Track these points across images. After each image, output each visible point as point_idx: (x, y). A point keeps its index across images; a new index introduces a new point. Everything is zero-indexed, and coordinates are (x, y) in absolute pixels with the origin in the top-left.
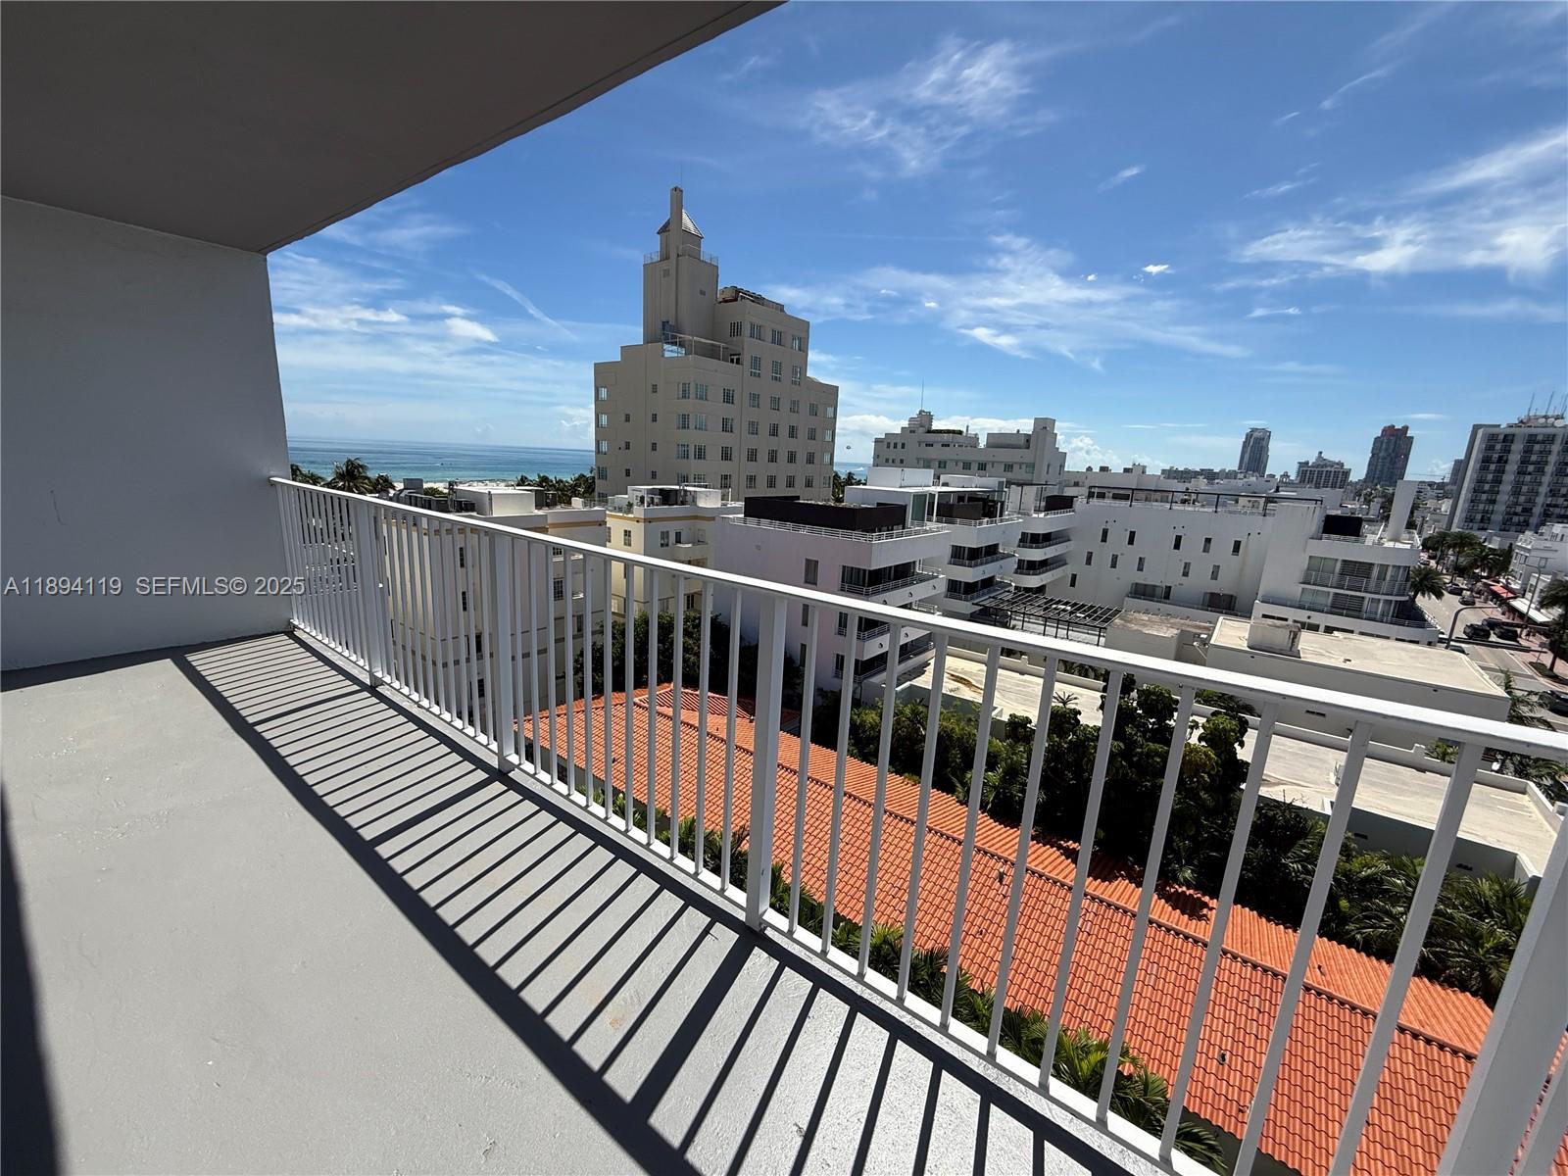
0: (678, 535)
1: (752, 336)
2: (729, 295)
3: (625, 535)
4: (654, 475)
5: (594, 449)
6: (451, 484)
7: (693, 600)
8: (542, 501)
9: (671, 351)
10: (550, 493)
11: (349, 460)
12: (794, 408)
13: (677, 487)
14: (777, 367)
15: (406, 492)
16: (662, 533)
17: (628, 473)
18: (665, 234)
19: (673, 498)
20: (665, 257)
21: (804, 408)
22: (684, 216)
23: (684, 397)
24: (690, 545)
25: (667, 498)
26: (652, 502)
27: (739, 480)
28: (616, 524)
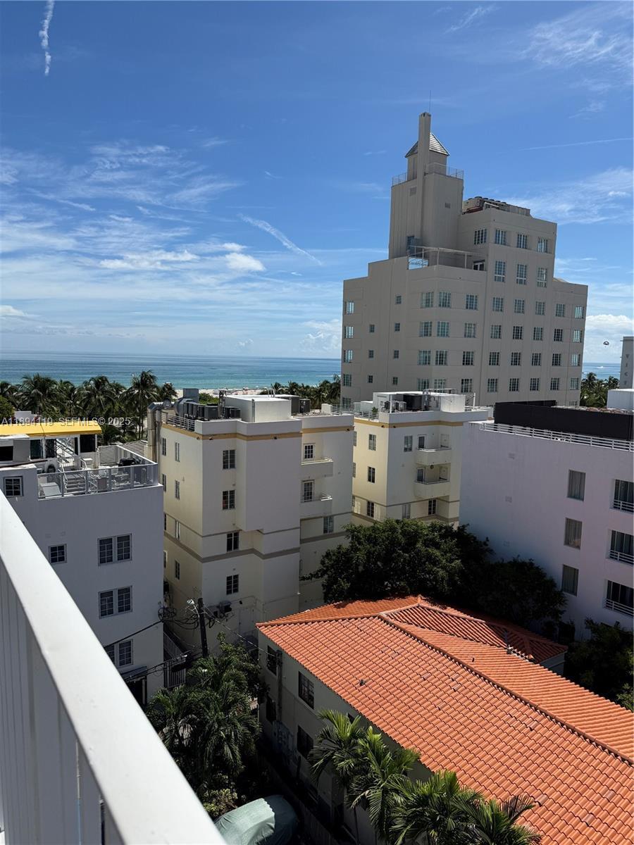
0: (421, 439)
1: (496, 242)
2: (472, 206)
3: (370, 439)
4: (395, 381)
5: (340, 358)
6: (221, 393)
7: (434, 505)
8: (298, 408)
9: (415, 263)
10: (304, 399)
11: (143, 373)
12: (540, 308)
13: (421, 393)
14: (522, 270)
15: (185, 400)
16: (406, 438)
17: (371, 379)
18: (414, 156)
19: (416, 404)
20: (412, 177)
21: (550, 309)
22: (431, 137)
23: (427, 306)
24: (433, 451)
25: (411, 403)
26: (397, 407)
27: (480, 384)
28: (362, 430)
